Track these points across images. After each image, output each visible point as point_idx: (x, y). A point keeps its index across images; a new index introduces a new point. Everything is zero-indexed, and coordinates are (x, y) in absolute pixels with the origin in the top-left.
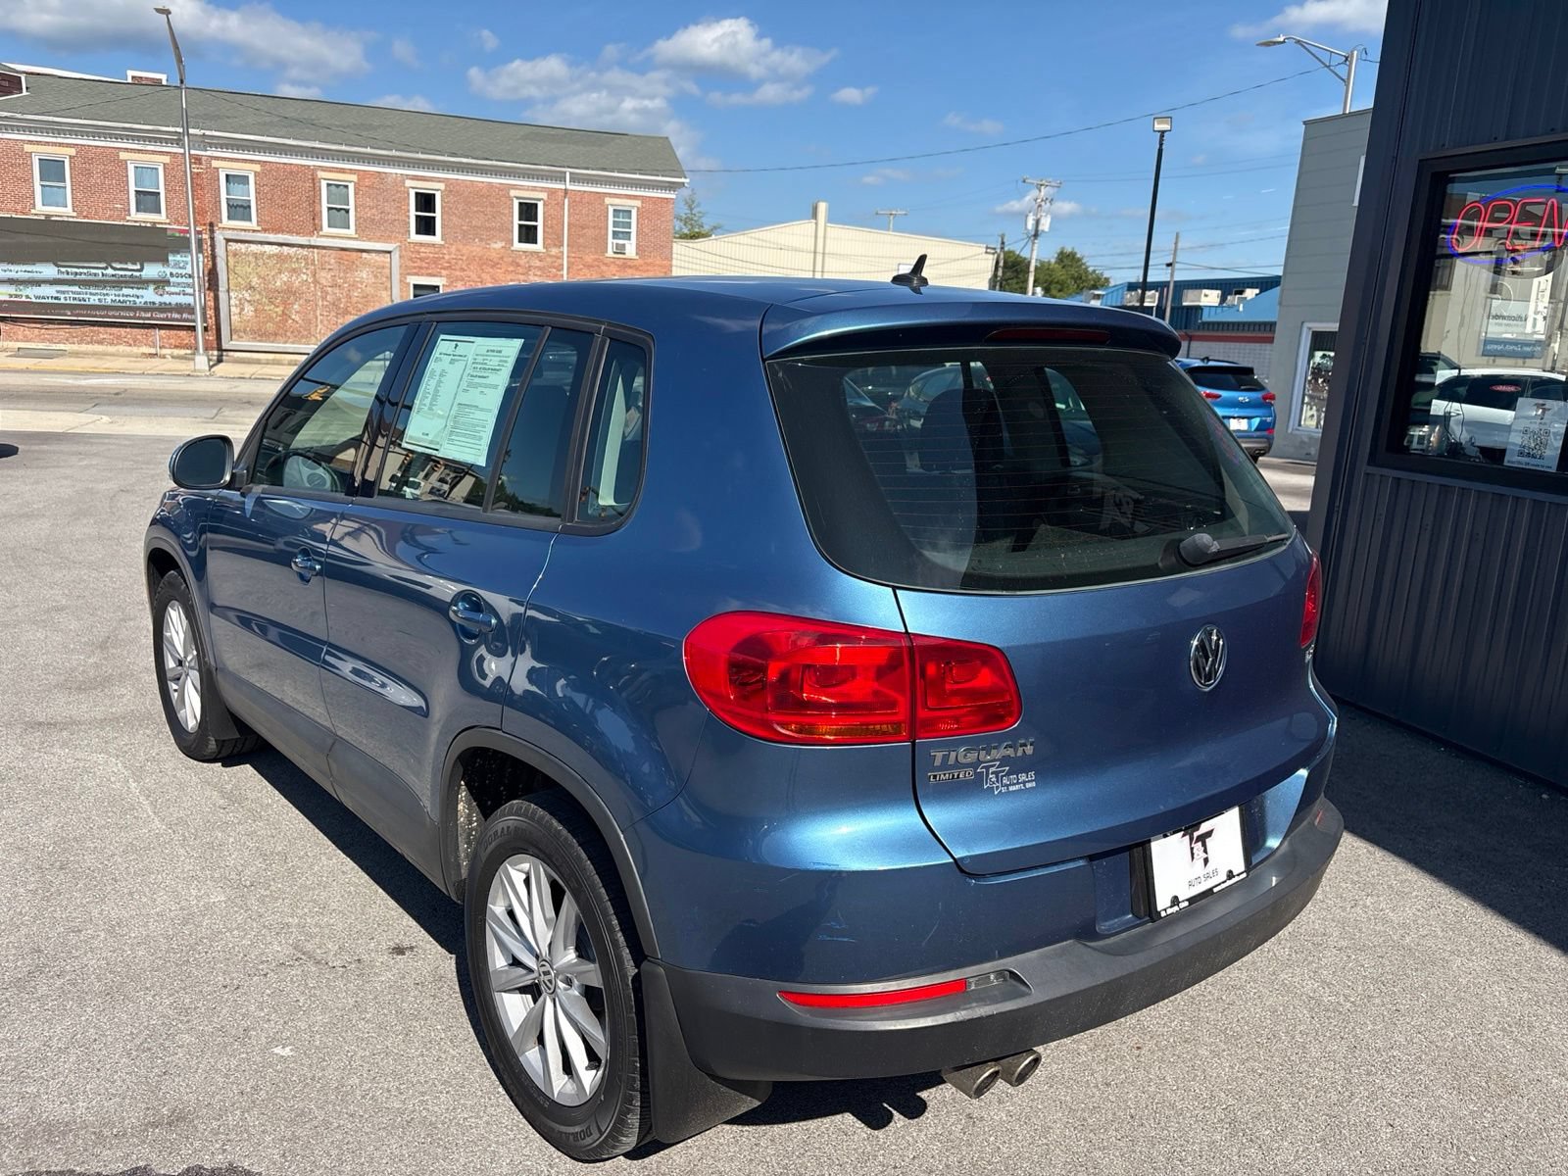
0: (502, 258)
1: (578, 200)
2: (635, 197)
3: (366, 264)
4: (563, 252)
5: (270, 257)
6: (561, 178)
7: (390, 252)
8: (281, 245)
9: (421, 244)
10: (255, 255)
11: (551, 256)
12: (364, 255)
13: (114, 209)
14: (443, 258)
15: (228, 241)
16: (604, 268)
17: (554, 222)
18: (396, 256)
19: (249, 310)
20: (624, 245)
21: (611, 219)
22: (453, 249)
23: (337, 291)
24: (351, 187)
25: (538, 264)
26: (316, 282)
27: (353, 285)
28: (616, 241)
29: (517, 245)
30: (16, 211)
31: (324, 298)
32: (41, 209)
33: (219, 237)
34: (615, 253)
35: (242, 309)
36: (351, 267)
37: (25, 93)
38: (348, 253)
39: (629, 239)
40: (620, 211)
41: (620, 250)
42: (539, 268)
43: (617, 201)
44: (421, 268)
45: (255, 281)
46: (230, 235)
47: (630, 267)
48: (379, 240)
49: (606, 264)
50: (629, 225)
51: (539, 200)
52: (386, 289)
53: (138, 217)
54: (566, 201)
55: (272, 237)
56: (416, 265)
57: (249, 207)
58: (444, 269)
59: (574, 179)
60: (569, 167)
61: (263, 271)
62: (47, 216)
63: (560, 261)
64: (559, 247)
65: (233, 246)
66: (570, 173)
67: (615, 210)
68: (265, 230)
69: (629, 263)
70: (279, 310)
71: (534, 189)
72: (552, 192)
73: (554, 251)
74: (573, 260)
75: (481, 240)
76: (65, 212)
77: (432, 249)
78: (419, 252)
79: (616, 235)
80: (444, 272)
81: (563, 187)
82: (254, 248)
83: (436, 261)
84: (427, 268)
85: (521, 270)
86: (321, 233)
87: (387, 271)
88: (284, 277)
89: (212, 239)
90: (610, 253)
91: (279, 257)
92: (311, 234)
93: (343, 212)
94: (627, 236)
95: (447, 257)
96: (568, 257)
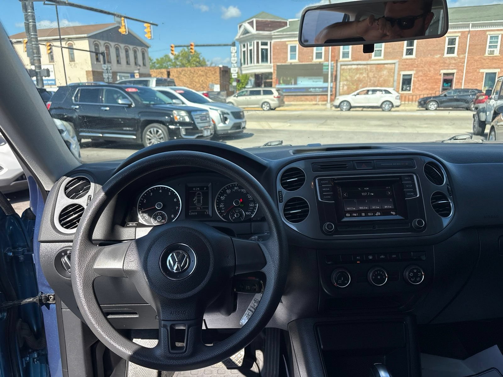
0: (439, 61)
1: (474, 35)
2: (501, 30)
3: (386, 68)
4: (465, 56)
5: (354, 69)
6: (468, 26)
7: (394, 63)
8: (358, 65)
9: (407, 59)
10: (350, 69)
11: (459, 58)
12: (386, 66)
13: (309, 59)
14: (415, 64)
15: (341, 65)
16: (483, 61)
17: (463, 44)
18: (397, 65)
19: (345, 88)
20: (494, 51)
21: (489, 40)
22: (419, 60)
23: (375, 79)
25: (454, 62)
26: (368, 76)
27: (381, 77)
28: (490, 49)
29: (446, 55)
30: (283, 62)
31: (370, 82)
32: (290, 61)
33: (339, 64)
34: (489, 54)
35: (343, 88)
36: (381, 70)
37: (288, 26)
38: (379, 65)
39: (497, 48)
40: (493, 37)
41: (492, 52)
42: (454, 64)
43: (492, 33)
44: (406, 68)
45: (348, 78)
46: (342, 63)
47: (496, 59)
48: (391, 59)
49: (484, 59)
50: (497, 42)
51: (457, 36)
52: (392, 77)
53: (315, 61)
54: (469, 35)
55: (355, 62)
56: (404, 67)
57: (349, 53)
58: (415, 67)
59: (473, 26)
60: (471, 21)
61: (351, 74)
62: (291, 63)
63: (464, 60)
64: (464, 54)
65: (343, 67)
66: (472, 24)
67: (491, 37)
68: (353, 60)
69: (495, 58)
70: (355, 87)
71: (455, 32)
72: (463, 33)
73: (461, 56)
74: (469, 59)
75: (431, 55)
76: (296, 61)
77: (411, 61)
78: (406, 62)
79: (490, 47)
80: (415, 69)
81: (468, 30)
82: (349, 67)
83: (412, 65)
84: (409, 68)
85: (446, 65)
86: (371, 59)
87: (393, 71)
88: (358, 76)
89: (337, 65)
90: (487, 54)
91: (357, 69)
92: (368, 60)
93: (380, 51)
94: (496, 47)
95: (416, 63)
96: (468, 58)
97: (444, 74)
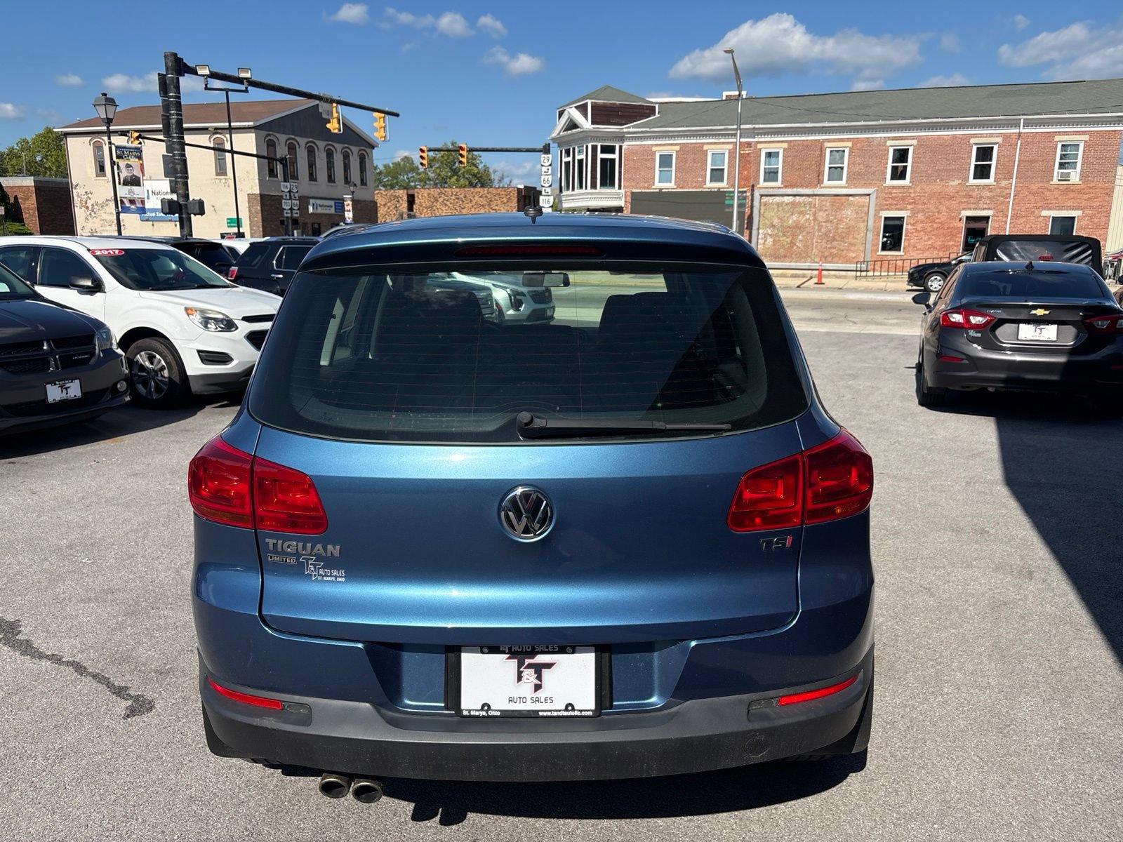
0: (958, 192)
1: (1028, 141)
2: (1084, 133)
3: (851, 205)
4: (1011, 184)
5: (787, 204)
6: (1017, 125)
7: (869, 195)
8: (795, 195)
9: (894, 187)
10: (778, 205)
11: (999, 187)
12: (851, 198)
13: (697, 182)
14: (910, 196)
15: (762, 196)
16: (1048, 193)
17: (1007, 160)
18: (873, 197)
19: (770, 241)
20: (1069, 174)
21: (1059, 153)
22: (918, 189)
23: (829, 225)
24: (847, 151)
25: (988, 194)
26: (815, 219)
27: (841, 221)
28: (1061, 171)
29: (972, 181)
30: (644, 188)
31: (819, 231)
32: (658, 185)
33: (757, 194)
34: (1059, 180)
35: (765, 241)
36: (840, 208)
37: (657, 115)
38: (839, 198)
39: (1075, 168)
40: (1068, 145)
41: (1065, 178)
42: (989, 198)
43: (1066, 138)
44: (891, 205)
45: (776, 221)
46: (764, 192)
47: (1073, 191)
48: (862, 186)
49: (1050, 191)
50: (1075, 157)
51: (995, 144)
52: (864, 221)
53: (710, 185)
54: (1019, 142)
55: (789, 191)
56: (888, 202)
57: (777, 172)
58: (910, 204)
59: (1027, 124)
60: (1023, 115)
61: (781, 214)
62: (661, 189)
63: (1008, 191)
64: (1009, 179)
65: (765, 199)
66: (1024, 119)
67: (1063, 145)
68: (785, 187)
69: (1072, 188)
70: (789, 240)
71: (992, 135)
72: (1006, 137)
73: (1003, 183)
74: (1019, 189)
75: (942, 180)
76: (670, 186)
77: (902, 190)
78: (891, 193)
79: (1062, 166)
80: (909, 207)
81: (1017, 131)
82: (777, 199)
83: (903, 199)
84: (897, 205)
85: (972, 200)
86: (822, 185)
87: (866, 209)
88: (795, 217)
89: (752, 195)
90: (1055, 181)
91: (793, 204)
92: (815, 186)
93: (839, 169)
94: (1073, 165)
95: (912, 195)
96: (1015, 187)
97: (968, 218)
